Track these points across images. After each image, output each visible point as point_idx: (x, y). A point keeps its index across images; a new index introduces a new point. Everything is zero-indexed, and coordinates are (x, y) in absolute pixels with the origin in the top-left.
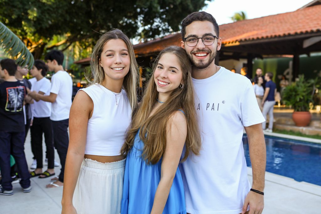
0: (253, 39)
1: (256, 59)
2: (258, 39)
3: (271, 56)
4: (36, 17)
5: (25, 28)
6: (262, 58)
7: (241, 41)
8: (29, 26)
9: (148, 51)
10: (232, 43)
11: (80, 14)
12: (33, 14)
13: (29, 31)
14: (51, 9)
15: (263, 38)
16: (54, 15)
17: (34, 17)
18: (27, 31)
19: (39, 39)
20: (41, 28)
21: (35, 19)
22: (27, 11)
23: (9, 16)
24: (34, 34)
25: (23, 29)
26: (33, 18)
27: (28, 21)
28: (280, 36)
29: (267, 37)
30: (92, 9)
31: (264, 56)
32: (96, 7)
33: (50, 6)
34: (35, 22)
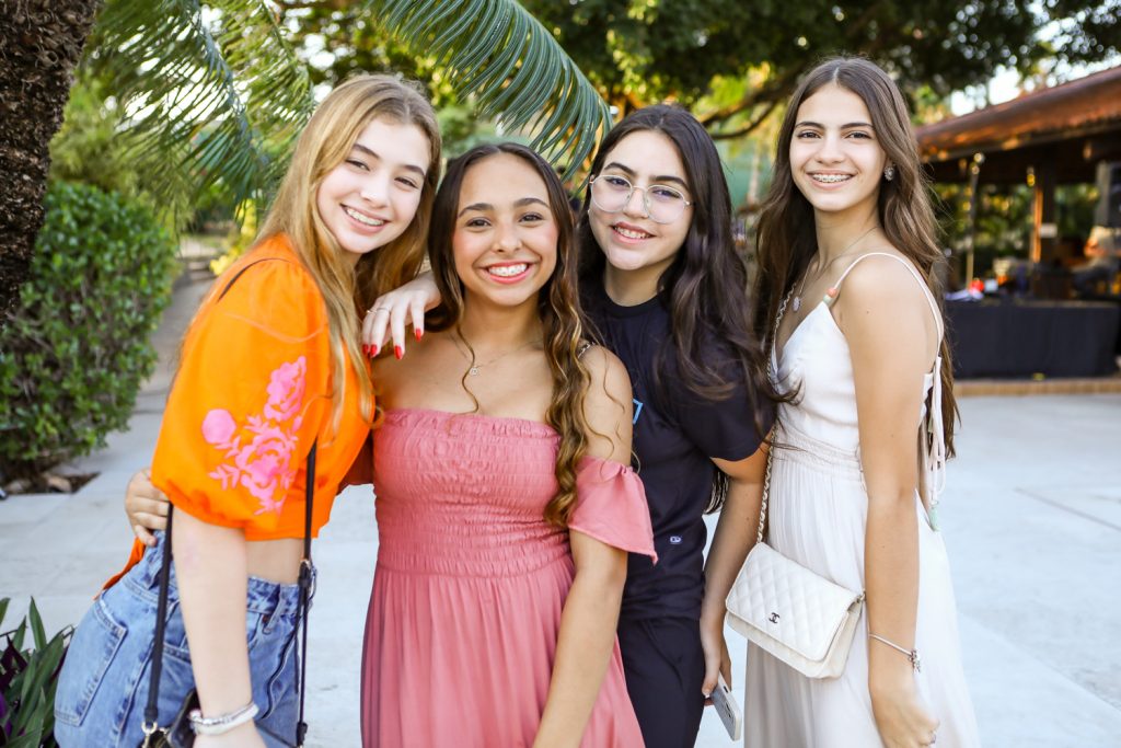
4: (654, 10)
5: (618, 55)
8: (631, 51)
9: (1075, 121)
13: (629, 66)
17: (649, 11)
18: (623, 65)
19: (666, 92)
20: (672, 52)
21: (650, 20)
24: (647, 75)
25: (611, 58)
26: (646, 14)
27: (628, 26)
34: (651, 29)
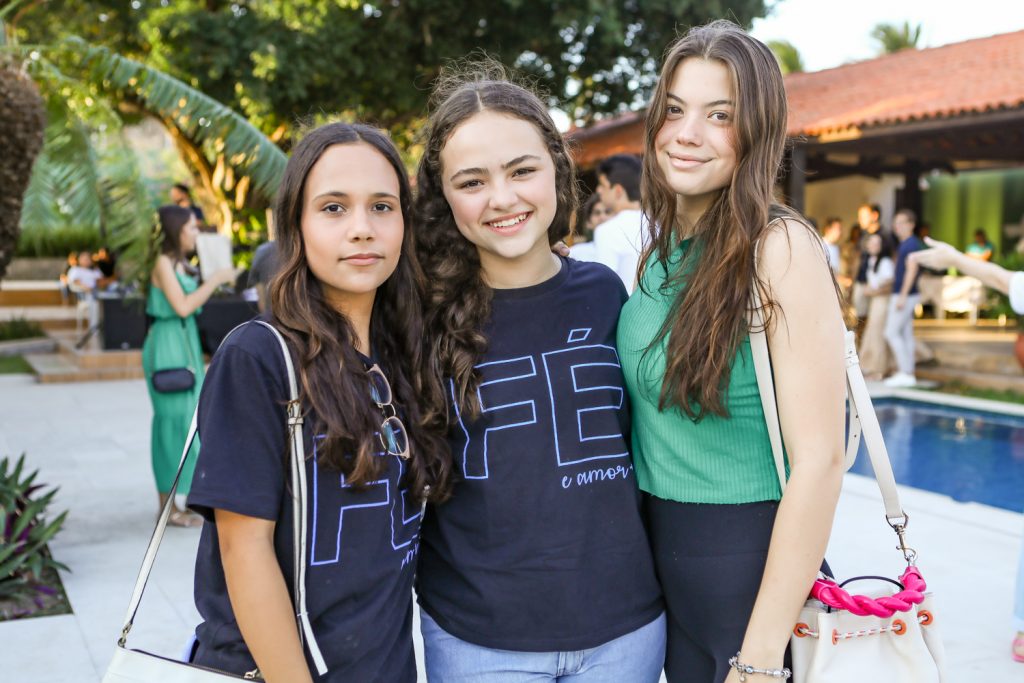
0: (899, 121)
1: (936, 175)
2: (912, 119)
3: (981, 163)
4: (274, 71)
5: (244, 102)
6: (952, 171)
7: (862, 126)
8: (255, 98)
10: (839, 130)
11: (394, 54)
12: (266, 64)
13: (254, 110)
14: (315, 46)
15: (926, 117)
16: (321, 62)
17: (269, 72)
18: (249, 110)
19: (276, 125)
20: (285, 100)
21: (271, 77)
22: (250, 53)
23: (201, 71)
25: (239, 104)
26: (267, 74)
27: (251, 81)
28: (974, 112)
29: (939, 115)
30: (428, 39)
31: (959, 164)
32: (439, 32)
33: (308, 37)
34: (270, 84)
